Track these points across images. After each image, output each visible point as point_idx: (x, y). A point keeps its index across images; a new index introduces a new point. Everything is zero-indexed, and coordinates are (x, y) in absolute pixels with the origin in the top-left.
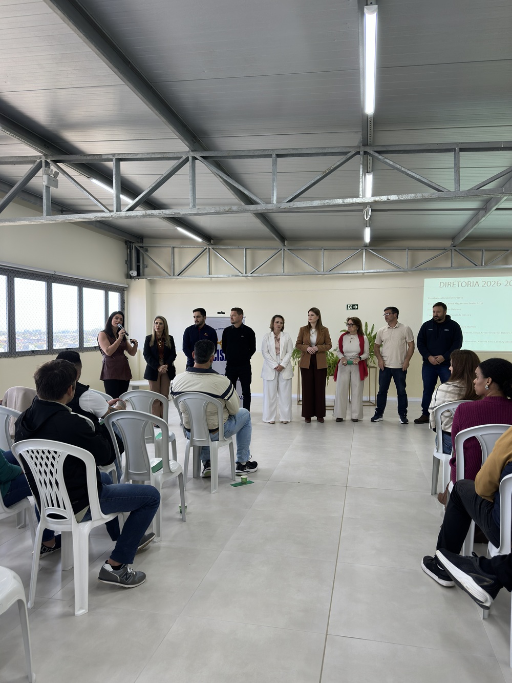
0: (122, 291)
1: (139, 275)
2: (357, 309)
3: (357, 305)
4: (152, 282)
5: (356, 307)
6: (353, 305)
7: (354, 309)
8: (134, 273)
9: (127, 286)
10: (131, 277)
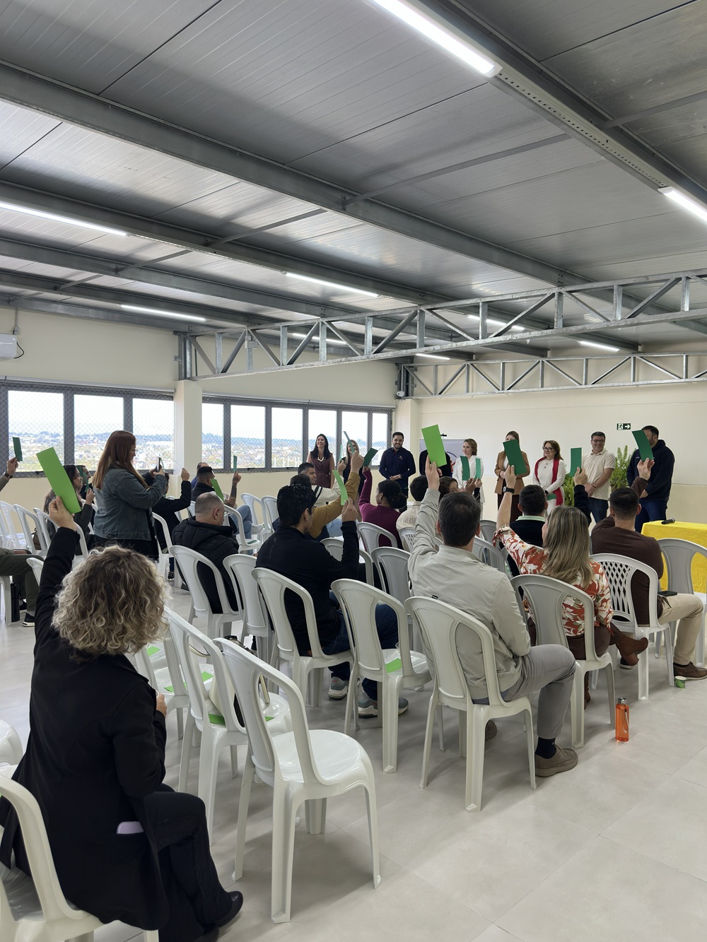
0: (390, 412)
1: (407, 395)
2: (630, 428)
3: (630, 424)
4: (419, 402)
5: (628, 426)
6: (625, 425)
7: (626, 428)
8: (402, 394)
9: (395, 407)
10: (400, 398)
